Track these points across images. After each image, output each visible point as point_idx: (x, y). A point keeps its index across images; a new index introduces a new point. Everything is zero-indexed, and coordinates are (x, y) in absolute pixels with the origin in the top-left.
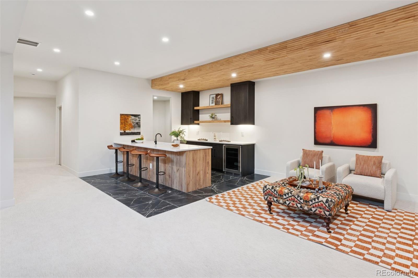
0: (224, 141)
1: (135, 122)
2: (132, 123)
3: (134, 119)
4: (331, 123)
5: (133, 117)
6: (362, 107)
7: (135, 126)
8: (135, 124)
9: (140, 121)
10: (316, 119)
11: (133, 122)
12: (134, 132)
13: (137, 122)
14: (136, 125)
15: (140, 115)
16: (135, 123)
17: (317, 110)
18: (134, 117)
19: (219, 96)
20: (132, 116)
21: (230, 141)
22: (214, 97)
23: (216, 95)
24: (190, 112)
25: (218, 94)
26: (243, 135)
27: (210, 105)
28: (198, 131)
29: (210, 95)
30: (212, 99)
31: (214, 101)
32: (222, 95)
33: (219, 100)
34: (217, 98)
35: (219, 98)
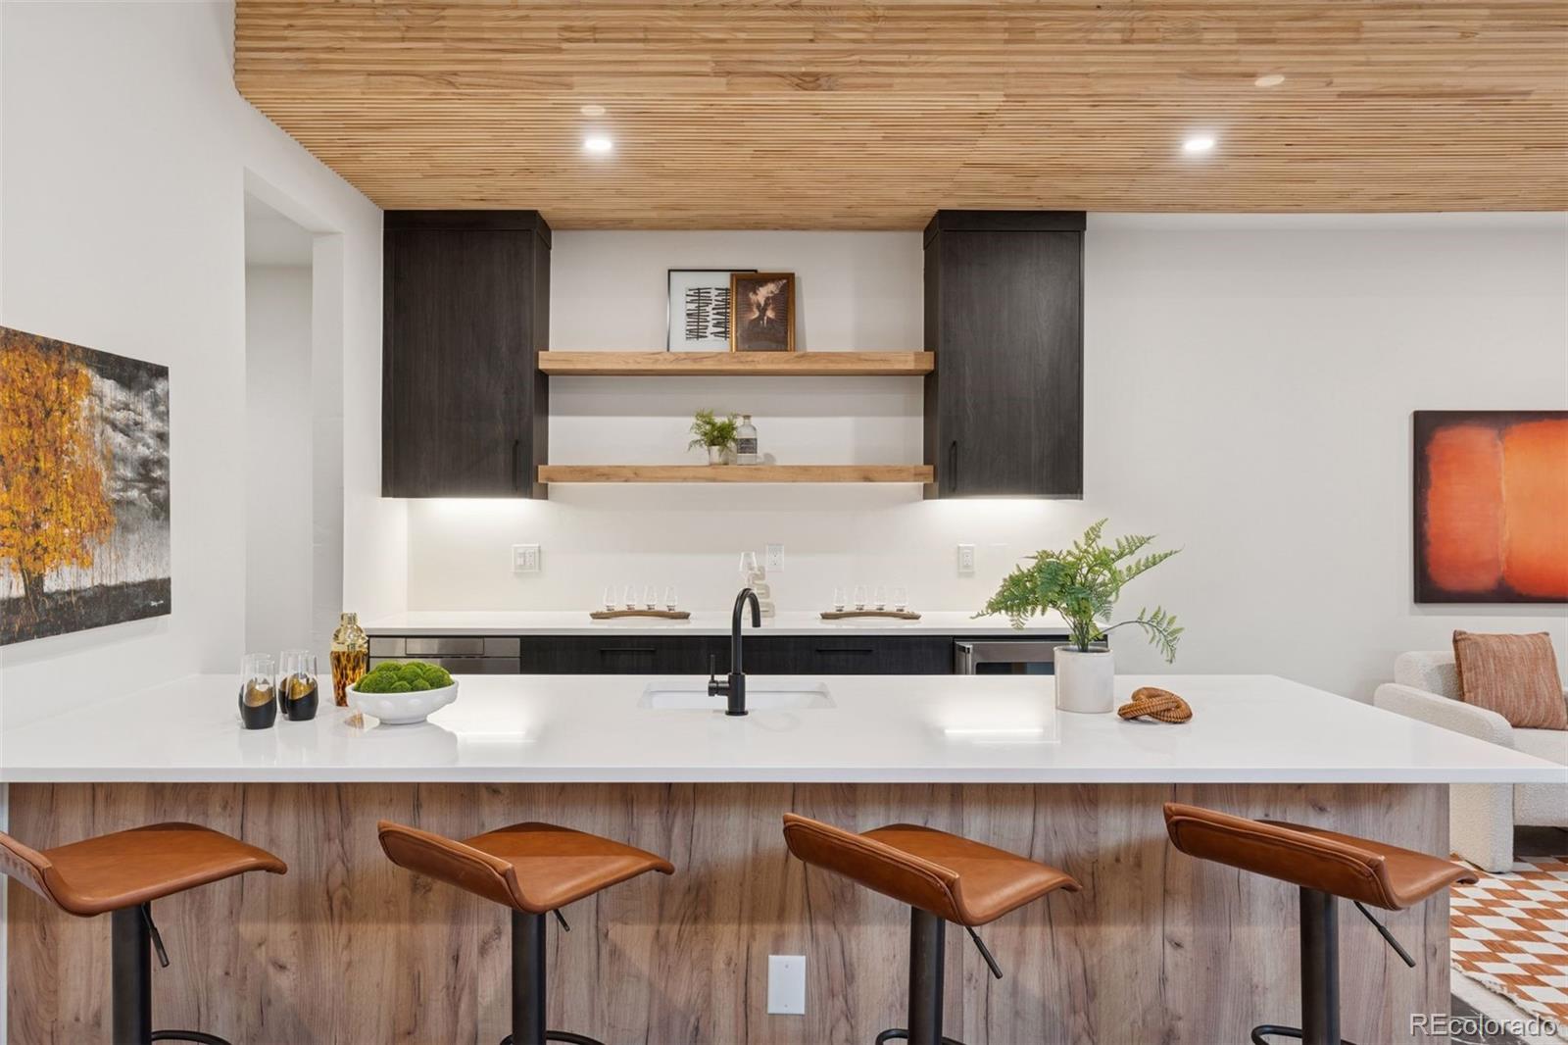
1: (124, 460)
2: (101, 467)
3: (120, 416)
5: (109, 388)
7: (131, 503)
8: (128, 484)
9: (162, 437)
11: (112, 459)
12: (121, 579)
13: (142, 451)
14: (134, 494)
15: (161, 372)
16: (129, 474)
17: (1428, 426)
18: (122, 396)
19: (764, 293)
20: (104, 375)
21: (917, 612)
22: (717, 292)
23: (732, 276)
24: (506, 393)
25: (756, 271)
26: (967, 566)
27: (668, 350)
28: (539, 547)
29: (670, 271)
30: (693, 306)
31: (712, 317)
32: (787, 282)
33: (770, 314)
34: (749, 299)
35: (762, 303)
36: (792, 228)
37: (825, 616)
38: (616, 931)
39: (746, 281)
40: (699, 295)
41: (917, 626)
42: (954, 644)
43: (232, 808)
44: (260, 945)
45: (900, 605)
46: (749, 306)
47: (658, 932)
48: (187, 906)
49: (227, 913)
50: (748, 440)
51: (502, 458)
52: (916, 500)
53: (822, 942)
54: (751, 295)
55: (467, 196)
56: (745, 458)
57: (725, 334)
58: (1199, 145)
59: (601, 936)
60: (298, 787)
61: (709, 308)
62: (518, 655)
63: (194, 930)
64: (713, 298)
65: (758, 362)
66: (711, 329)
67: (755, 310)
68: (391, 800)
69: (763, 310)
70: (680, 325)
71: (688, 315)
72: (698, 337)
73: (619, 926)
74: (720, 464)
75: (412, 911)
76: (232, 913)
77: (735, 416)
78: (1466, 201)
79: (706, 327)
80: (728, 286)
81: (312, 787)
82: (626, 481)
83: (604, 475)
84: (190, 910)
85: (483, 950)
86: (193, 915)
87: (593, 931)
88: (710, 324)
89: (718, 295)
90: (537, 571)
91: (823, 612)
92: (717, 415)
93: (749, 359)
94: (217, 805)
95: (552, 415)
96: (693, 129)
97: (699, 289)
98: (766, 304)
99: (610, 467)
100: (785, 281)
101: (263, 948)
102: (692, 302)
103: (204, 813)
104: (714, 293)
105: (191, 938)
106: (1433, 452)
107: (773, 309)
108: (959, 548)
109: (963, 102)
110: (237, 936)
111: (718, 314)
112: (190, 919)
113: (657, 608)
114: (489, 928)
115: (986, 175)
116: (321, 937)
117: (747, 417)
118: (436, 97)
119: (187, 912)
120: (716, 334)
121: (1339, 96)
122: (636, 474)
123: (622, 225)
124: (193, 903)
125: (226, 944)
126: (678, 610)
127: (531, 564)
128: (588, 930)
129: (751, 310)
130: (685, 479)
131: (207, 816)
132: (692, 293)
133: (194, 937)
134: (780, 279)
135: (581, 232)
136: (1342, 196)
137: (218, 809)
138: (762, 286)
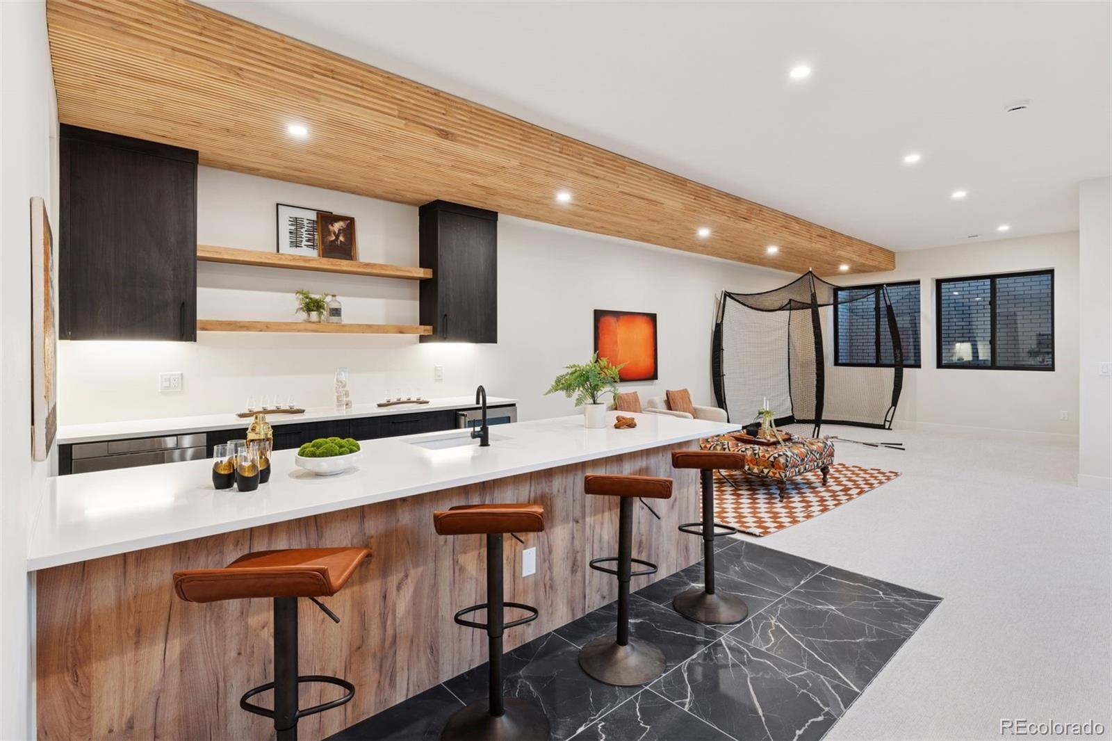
0: (399, 402)
4: (616, 342)
6: (645, 317)
10: (598, 334)
17: (599, 315)
19: (337, 226)
21: (427, 400)
22: (308, 221)
23: (317, 214)
24: (174, 270)
25: (332, 213)
26: (440, 376)
27: (278, 251)
28: (182, 375)
29: (278, 205)
30: (293, 228)
31: (305, 236)
32: (350, 222)
33: (341, 238)
34: (328, 229)
35: (337, 232)
36: (353, 192)
37: (380, 406)
38: (462, 559)
39: (326, 218)
40: (296, 222)
41: (428, 407)
42: (456, 413)
43: (242, 545)
44: (263, 627)
45: (418, 397)
46: (329, 233)
47: (479, 553)
48: (208, 619)
49: (239, 614)
50: (336, 309)
51: (172, 314)
52: (415, 344)
53: (541, 539)
54: (330, 227)
55: (154, 131)
56: (334, 319)
57: (313, 246)
58: (564, 197)
59: (455, 563)
60: (289, 523)
61: (303, 230)
62: (205, 444)
63: (214, 632)
64: (305, 224)
65: (343, 266)
66: (304, 243)
67: (333, 235)
68: (348, 517)
69: (337, 237)
70: (285, 238)
71: (290, 232)
72: (297, 246)
73: (463, 555)
74: (317, 322)
75: (360, 577)
76: (242, 613)
77: (327, 295)
78: (619, 233)
79: (302, 241)
80: (315, 219)
81: (299, 520)
82: (261, 331)
83: (244, 327)
84: (210, 621)
85: (399, 588)
86: (213, 622)
87: (451, 562)
88: (304, 240)
89: (309, 223)
90: (180, 390)
91: (379, 403)
92: (312, 293)
93: (338, 263)
94: (231, 545)
95: (199, 286)
96: (365, 138)
97: (296, 218)
98: (339, 233)
99: (249, 322)
100: (349, 221)
101: (266, 629)
102: (292, 225)
103: (220, 552)
104: (306, 222)
105: (211, 640)
106: (600, 325)
107: (343, 236)
108: (436, 367)
109: (500, 160)
110: (247, 627)
111: (309, 234)
112: (211, 627)
113: (283, 408)
114: (402, 575)
115: (476, 190)
116: (305, 609)
117: (334, 296)
118: (223, 79)
119: (208, 622)
120: (307, 246)
121: (620, 192)
122: (267, 327)
123: (252, 171)
124: (212, 614)
125: (238, 634)
126: (296, 408)
127: (174, 386)
128: (449, 562)
129: (330, 235)
130: (299, 331)
131: (223, 554)
132: (291, 219)
133: (214, 637)
134: (347, 220)
135: (219, 170)
136: (587, 224)
137: (231, 547)
138: (336, 222)
